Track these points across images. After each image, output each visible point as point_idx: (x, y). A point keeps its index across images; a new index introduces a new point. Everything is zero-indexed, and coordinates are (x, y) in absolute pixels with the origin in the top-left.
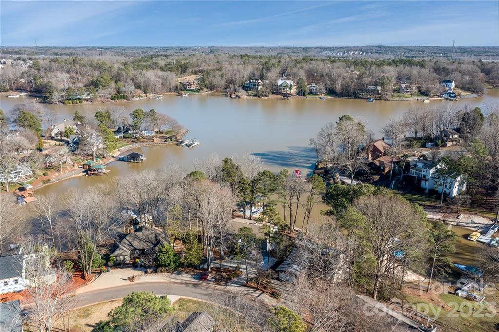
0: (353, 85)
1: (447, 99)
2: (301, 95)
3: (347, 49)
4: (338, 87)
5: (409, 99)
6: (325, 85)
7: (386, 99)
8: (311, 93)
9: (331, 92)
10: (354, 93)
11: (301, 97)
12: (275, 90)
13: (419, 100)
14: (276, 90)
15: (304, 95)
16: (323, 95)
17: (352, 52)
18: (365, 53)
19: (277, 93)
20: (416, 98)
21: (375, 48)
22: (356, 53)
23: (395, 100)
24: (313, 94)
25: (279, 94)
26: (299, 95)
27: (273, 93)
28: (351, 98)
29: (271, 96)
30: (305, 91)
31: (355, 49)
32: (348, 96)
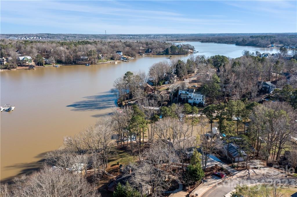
0: (72, 56)
1: (123, 61)
2: (41, 66)
3: (27, 35)
4: (64, 59)
5: (107, 62)
6: (54, 58)
7: (95, 64)
8: (46, 64)
9: (59, 62)
10: (74, 62)
11: (40, 66)
12: (19, 63)
13: (111, 63)
14: (21, 64)
15: (42, 65)
16: (54, 64)
17: (32, 38)
18: (41, 38)
19: (21, 66)
20: (110, 62)
21: (45, 35)
22: (35, 38)
23: (100, 63)
24: (48, 64)
25: (23, 66)
26: (39, 65)
27: (19, 66)
28: (72, 65)
29: (18, 68)
30: (42, 63)
31: (33, 35)
32: (71, 63)
